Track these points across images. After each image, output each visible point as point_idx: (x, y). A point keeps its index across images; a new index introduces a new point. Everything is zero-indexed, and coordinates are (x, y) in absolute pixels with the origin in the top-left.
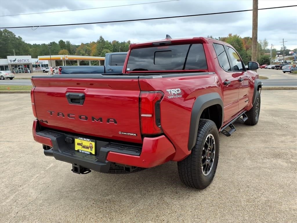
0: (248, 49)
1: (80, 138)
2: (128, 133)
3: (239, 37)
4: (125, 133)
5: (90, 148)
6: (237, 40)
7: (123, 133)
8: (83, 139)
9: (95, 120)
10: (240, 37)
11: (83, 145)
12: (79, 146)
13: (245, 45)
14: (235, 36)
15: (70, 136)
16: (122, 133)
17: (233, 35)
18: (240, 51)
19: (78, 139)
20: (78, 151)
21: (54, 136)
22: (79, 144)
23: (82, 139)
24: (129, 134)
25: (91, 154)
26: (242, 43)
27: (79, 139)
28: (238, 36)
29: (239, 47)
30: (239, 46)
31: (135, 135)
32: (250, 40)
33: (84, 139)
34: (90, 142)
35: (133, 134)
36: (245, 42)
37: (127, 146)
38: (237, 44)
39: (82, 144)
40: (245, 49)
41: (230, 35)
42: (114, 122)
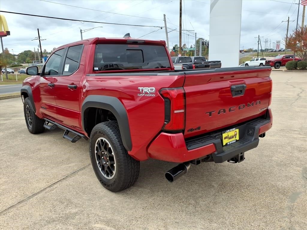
12: (226, 139)
20: (226, 145)
23: (229, 131)
25: (236, 141)
27: (226, 132)
33: (231, 130)
34: (236, 130)
39: (228, 136)
42: (259, 104)
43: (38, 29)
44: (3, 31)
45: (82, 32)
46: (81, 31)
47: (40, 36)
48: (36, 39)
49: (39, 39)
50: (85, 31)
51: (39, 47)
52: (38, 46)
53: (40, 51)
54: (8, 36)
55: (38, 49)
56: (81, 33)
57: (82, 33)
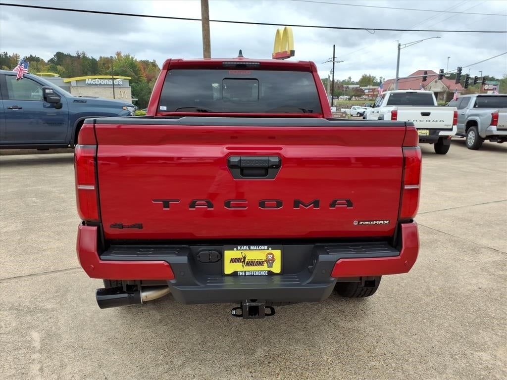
0: (151, 80)
1: (239, 248)
2: (373, 221)
3: (134, 59)
4: (367, 223)
5: (265, 264)
6: (132, 64)
7: (363, 221)
8: (249, 248)
9: (301, 205)
10: (136, 60)
11: (246, 260)
12: (235, 264)
13: (145, 74)
14: (127, 57)
15: (213, 248)
16: (361, 223)
17: (122, 54)
18: (137, 83)
19: (235, 249)
20: (235, 274)
21: (175, 253)
22: (233, 261)
23: (246, 247)
24: (375, 222)
25: (271, 274)
26: (140, 70)
27: (237, 250)
28: (132, 58)
29: (136, 76)
30: (136, 74)
31: (387, 222)
32: (151, 65)
33: (252, 248)
34: (270, 251)
35: (382, 222)
36: (144, 69)
37: (359, 246)
38: (131, 70)
39: (245, 258)
40: (145, 79)
41: (118, 54)
42: (346, 206)
43: (334, 46)
44: (287, 50)
45: (401, 47)
46: (399, 45)
47: (335, 56)
48: (329, 60)
49: (334, 60)
50: (407, 45)
51: (331, 73)
52: (331, 71)
53: (331, 79)
54: (291, 57)
55: (329, 77)
56: (399, 49)
57: (401, 50)
